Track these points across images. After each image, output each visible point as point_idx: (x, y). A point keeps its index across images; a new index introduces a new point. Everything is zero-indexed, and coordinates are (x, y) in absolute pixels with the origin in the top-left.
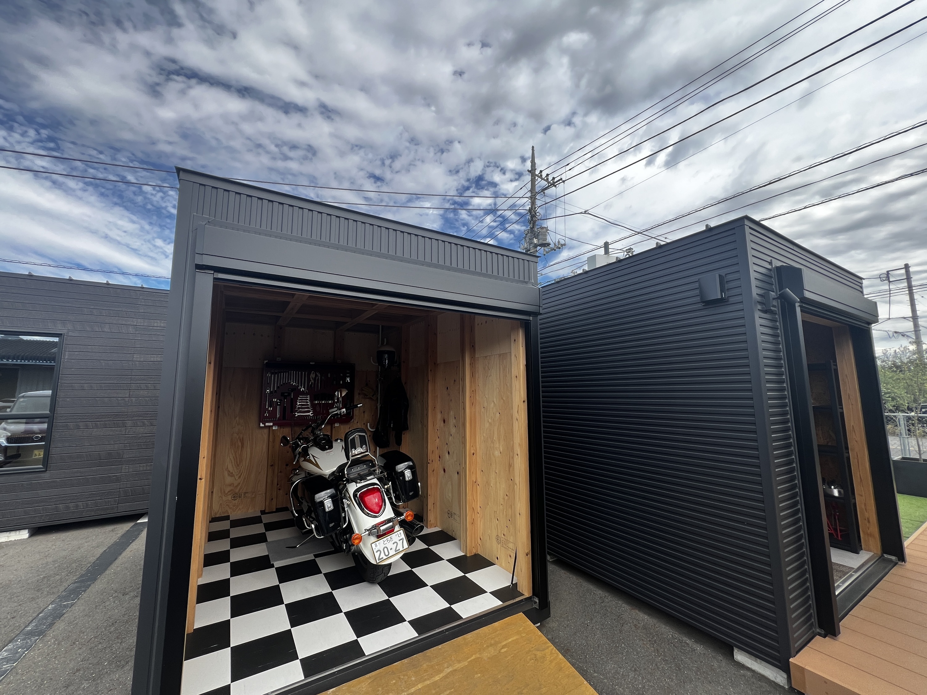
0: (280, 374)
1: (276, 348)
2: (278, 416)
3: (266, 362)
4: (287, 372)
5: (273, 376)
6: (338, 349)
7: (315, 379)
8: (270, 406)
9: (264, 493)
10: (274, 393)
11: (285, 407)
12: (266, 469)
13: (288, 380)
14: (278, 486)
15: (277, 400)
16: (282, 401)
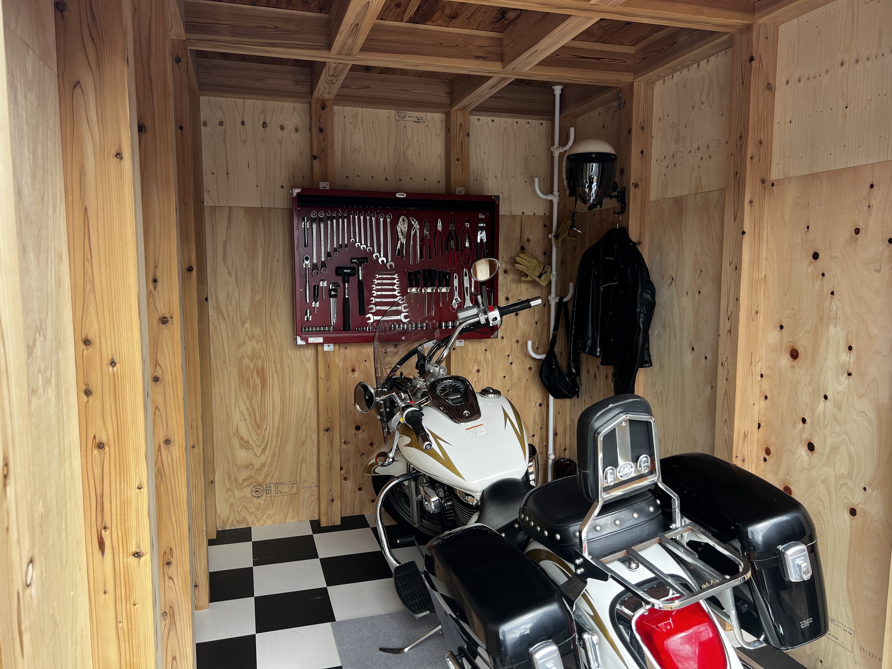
0: (329, 222)
1: (315, 157)
2: (333, 321)
3: (298, 193)
4: (345, 217)
5: (314, 226)
6: (458, 160)
7: (408, 236)
8: (315, 297)
9: (315, 485)
10: (320, 266)
11: (346, 302)
12: (315, 436)
13: (349, 238)
14: (343, 472)
15: (328, 285)
16: (339, 286)
